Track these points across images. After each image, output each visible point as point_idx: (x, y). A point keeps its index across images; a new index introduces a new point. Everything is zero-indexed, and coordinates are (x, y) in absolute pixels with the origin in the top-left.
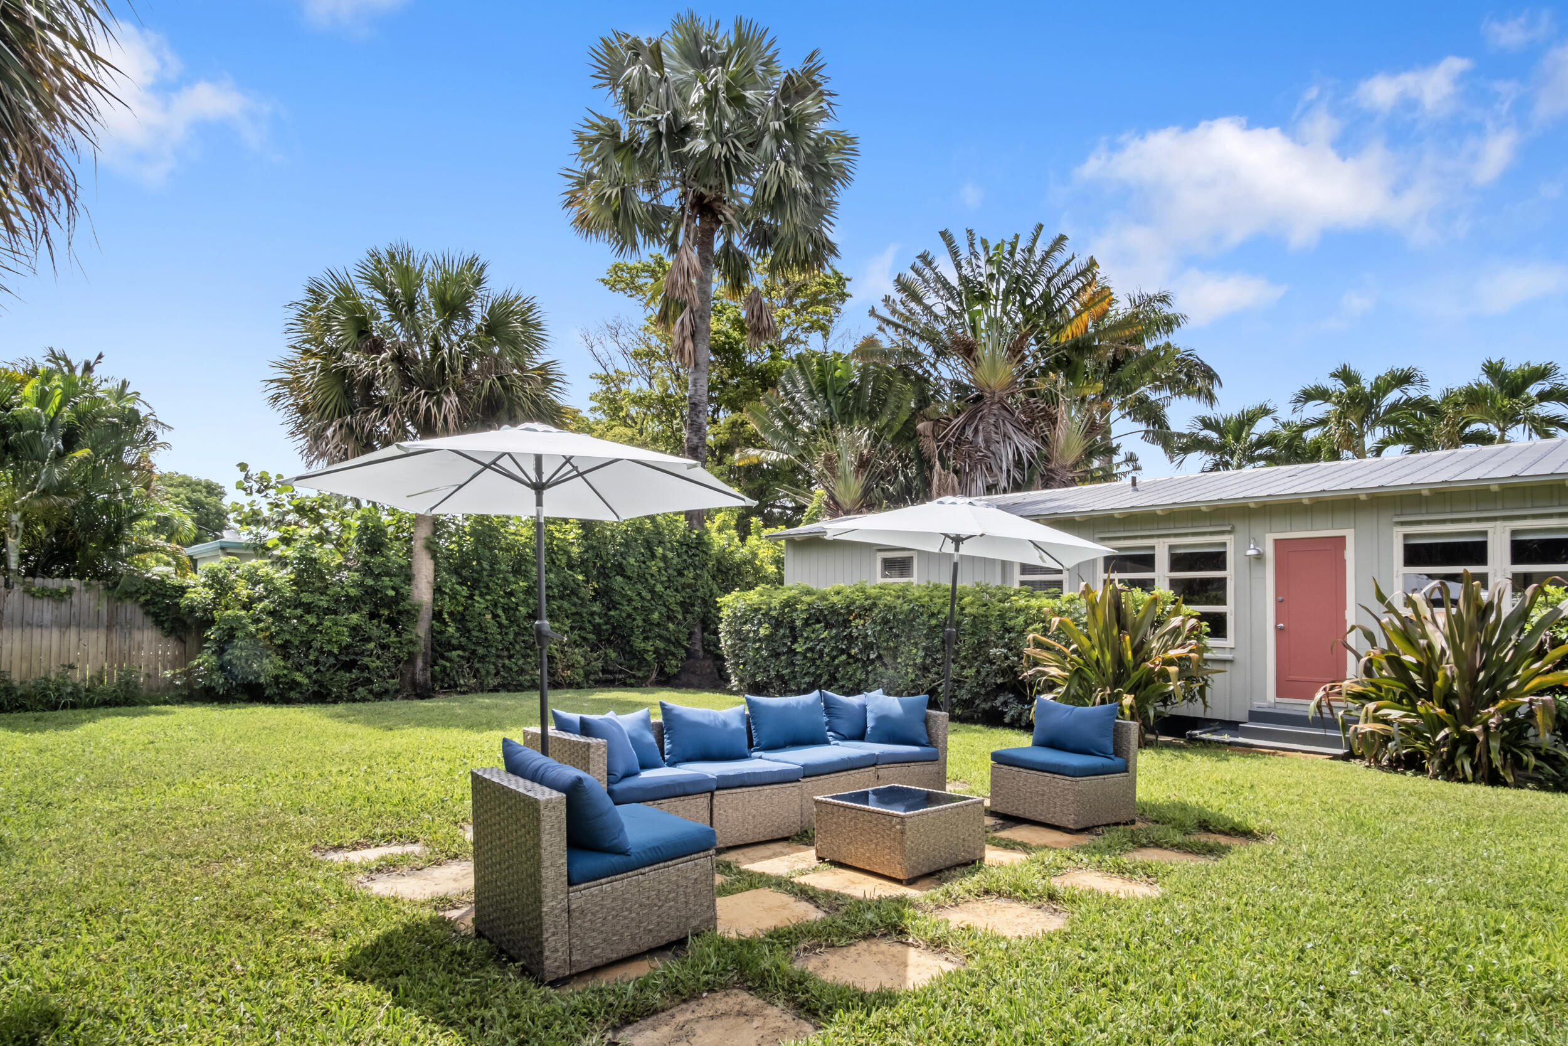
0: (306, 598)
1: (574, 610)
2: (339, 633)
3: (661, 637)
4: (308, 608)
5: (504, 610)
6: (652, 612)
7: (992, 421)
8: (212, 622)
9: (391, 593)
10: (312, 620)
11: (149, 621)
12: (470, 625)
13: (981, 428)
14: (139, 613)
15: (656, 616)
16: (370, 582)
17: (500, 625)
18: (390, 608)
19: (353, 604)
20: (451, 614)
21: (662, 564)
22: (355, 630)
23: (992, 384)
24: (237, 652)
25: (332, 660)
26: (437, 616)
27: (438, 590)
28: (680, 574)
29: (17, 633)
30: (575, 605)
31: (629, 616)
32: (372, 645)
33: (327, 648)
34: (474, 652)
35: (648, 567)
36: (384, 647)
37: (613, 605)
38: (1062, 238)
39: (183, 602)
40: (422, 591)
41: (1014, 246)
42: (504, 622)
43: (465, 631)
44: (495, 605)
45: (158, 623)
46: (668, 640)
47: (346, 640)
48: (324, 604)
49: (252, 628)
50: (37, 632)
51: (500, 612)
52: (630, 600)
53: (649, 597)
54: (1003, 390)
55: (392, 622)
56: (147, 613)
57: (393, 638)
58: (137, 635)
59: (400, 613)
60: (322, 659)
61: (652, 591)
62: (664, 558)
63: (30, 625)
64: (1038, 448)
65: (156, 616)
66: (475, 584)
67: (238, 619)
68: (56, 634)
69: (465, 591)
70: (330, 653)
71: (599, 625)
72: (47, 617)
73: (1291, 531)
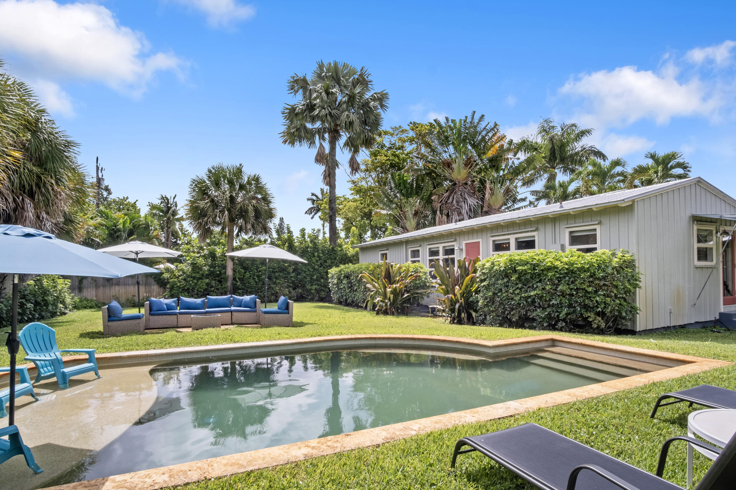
0: (194, 275)
1: (285, 276)
2: (203, 285)
3: (318, 285)
4: (194, 278)
5: (257, 277)
6: (313, 275)
7: (459, 194)
8: (169, 283)
9: (218, 272)
10: (195, 281)
11: (156, 283)
12: (245, 282)
13: (455, 197)
14: (153, 281)
15: (315, 277)
16: (212, 269)
17: (256, 282)
18: (218, 277)
19: (207, 276)
20: (239, 278)
21: (318, 259)
22: (207, 284)
23: (459, 178)
24: (175, 291)
25: (202, 294)
26: (234, 279)
27: (234, 271)
28: (325, 261)
29: (123, 287)
30: (285, 274)
31: (305, 277)
32: (213, 289)
33: (199, 290)
34: (247, 290)
35: (312, 260)
36: (218, 289)
37: (299, 274)
38: (483, 116)
39: (162, 277)
40: (230, 272)
41: (465, 121)
42: (257, 280)
43: (244, 284)
44: (254, 275)
45: (158, 284)
46: (321, 285)
47: (205, 287)
48: (198, 276)
49: (179, 284)
50: (128, 287)
51: (256, 277)
52: (305, 272)
53: (312, 270)
54: (463, 180)
55: (220, 282)
56: (155, 281)
57: (220, 286)
58: (153, 287)
59: (222, 278)
60: (199, 293)
61: (314, 269)
62: (318, 256)
63: (126, 285)
64: (477, 202)
65: (157, 281)
66: (246, 269)
67: (175, 281)
68: (132, 287)
69: (243, 271)
70: (201, 292)
71: (294, 281)
72: (130, 282)
73: (468, 240)
